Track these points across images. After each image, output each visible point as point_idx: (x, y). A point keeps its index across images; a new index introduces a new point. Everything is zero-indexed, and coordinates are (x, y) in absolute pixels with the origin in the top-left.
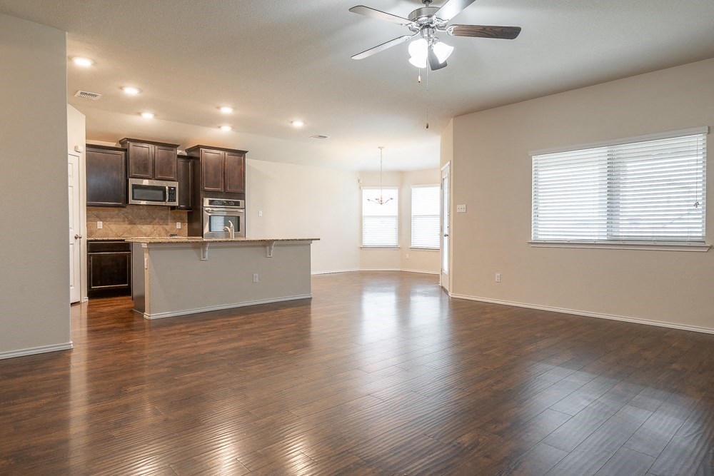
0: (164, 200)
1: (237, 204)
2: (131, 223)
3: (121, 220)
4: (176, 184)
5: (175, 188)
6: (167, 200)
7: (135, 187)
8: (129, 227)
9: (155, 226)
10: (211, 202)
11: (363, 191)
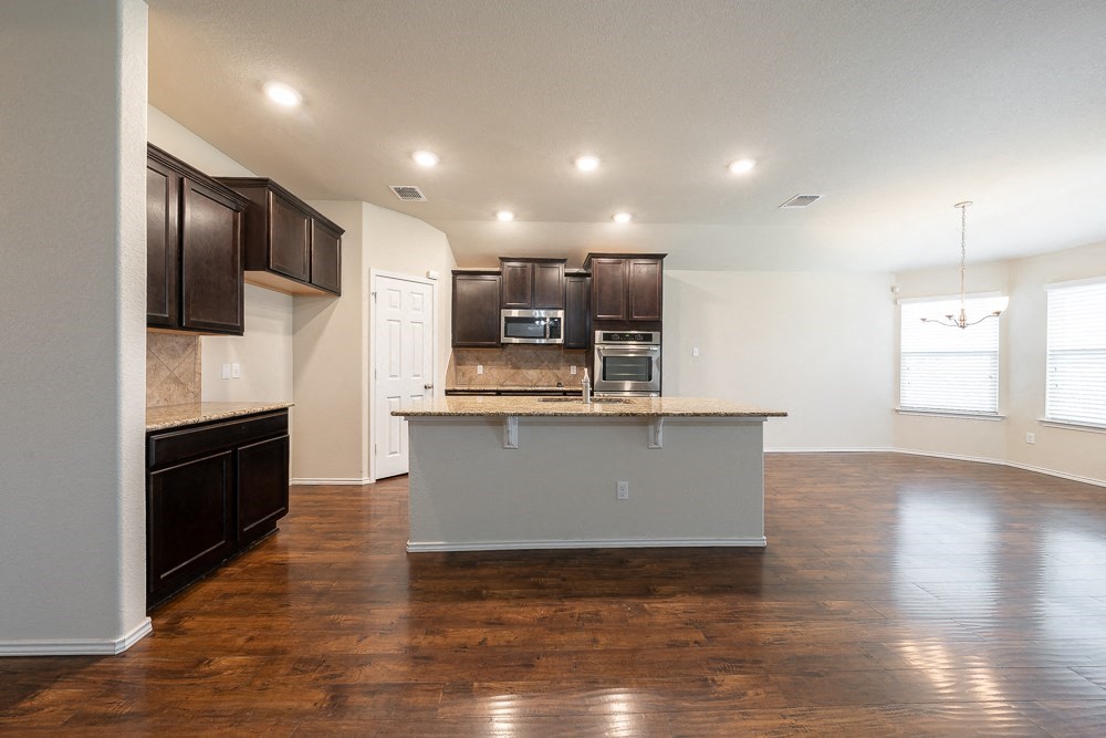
0: (545, 337)
1: (648, 338)
2: (516, 367)
3: (503, 363)
4: (560, 314)
5: (559, 319)
6: (548, 335)
7: (509, 320)
8: (512, 371)
9: (544, 371)
10: (607, 337)
11: (903, 307)
